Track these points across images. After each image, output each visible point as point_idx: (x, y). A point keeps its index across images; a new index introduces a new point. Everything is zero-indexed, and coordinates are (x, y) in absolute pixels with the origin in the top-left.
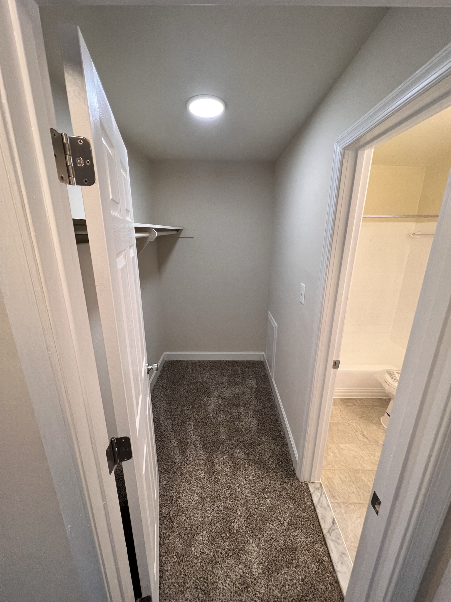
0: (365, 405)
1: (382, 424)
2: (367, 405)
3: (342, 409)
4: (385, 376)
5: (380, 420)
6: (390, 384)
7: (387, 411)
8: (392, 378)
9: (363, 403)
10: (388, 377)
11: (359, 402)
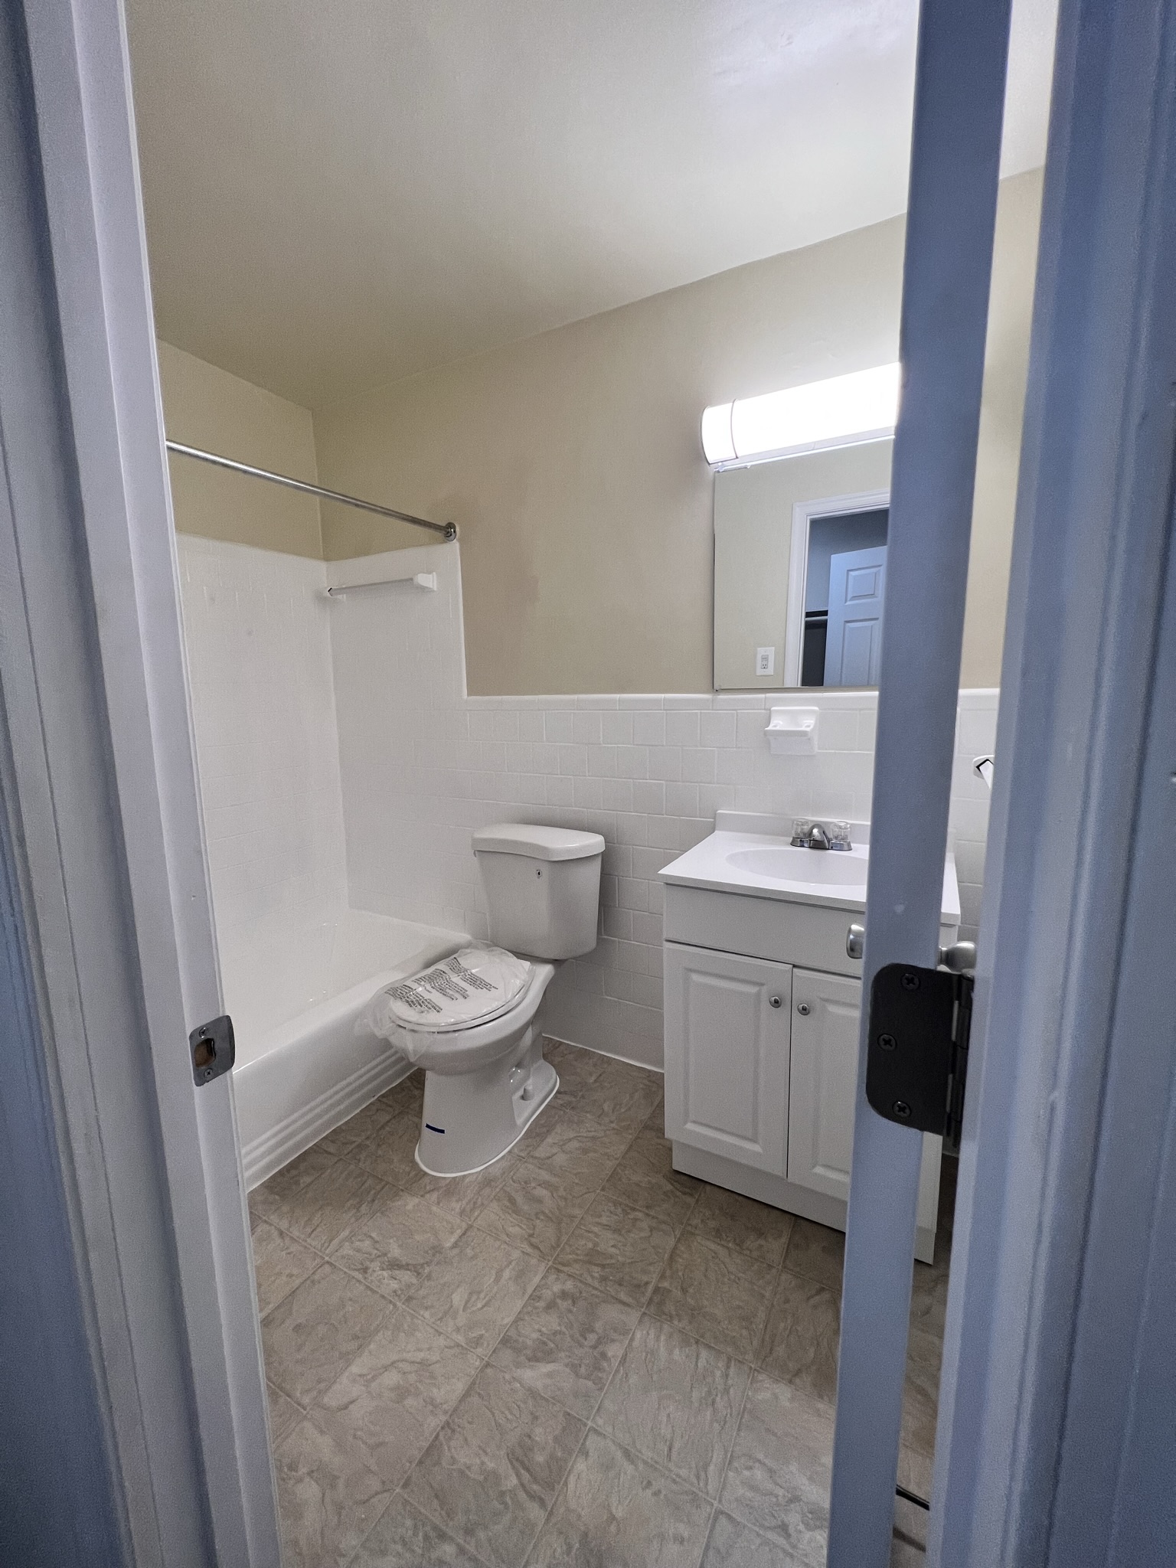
0: (353, 1146)
1: (426, 1174)
2: (359, 1140)
3: (284, 1225)
4: (391, 1009)
5: (413, 1162)
6: (416, 1028)
7: (427, 1119)
8: (410, 1004)
9: (346, 1144)
10: (400, 1009)
11: (332, 1149)
